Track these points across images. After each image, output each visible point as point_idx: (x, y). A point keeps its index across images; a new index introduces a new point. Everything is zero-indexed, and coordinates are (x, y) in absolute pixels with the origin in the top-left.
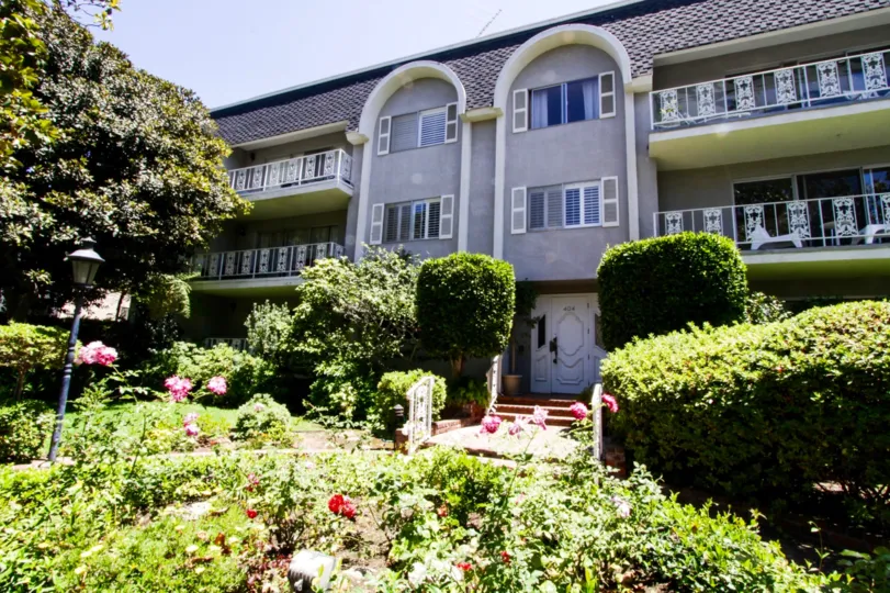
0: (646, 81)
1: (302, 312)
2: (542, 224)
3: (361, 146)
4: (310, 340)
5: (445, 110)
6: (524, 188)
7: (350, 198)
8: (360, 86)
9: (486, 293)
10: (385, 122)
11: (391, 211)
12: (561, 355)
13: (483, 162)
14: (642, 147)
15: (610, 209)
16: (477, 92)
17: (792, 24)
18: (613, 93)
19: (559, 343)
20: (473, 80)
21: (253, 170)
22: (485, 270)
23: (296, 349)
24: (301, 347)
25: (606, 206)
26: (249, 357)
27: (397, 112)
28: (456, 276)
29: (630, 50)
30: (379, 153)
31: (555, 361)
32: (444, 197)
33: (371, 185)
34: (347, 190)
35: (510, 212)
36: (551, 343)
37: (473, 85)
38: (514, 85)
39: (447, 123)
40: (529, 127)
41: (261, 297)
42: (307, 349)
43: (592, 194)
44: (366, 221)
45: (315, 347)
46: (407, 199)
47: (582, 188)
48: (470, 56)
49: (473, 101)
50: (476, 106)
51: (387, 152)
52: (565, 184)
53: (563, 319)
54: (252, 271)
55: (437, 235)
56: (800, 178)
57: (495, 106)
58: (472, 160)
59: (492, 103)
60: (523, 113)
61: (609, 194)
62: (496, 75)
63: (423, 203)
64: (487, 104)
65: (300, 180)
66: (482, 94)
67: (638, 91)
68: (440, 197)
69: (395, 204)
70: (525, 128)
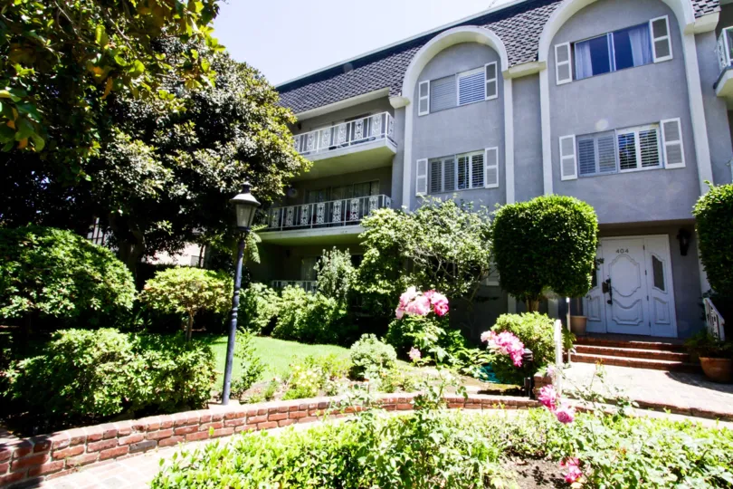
0: (711, 19)
1: (372, 257)
2: (593, 170)
3: (403, 109)
4: (380, 282)
5: (484, 70)
6: (573, 136)
7: (394, 155)
8: (398, 57)
9: (579, 235)
10: (424, 86)
11: (434, 166)
12: (615, 296)
13: (527, 114)
14: (709, 87)
15: (673, 149)
16: (519, 49)
18: (668, 37)
19: (613, 284)
20: (512, 39)
21: (306, 136)
22: (576, 212)
23: (368, 290)
24: (373, 288)
25: (669, 148)
26: (322, 297)
27: (434, 76)
28: (548, 218)
30: (420, 114)
31: (610, 302)
32: (486, 150)
33: (414, 144)
34: (392, 148)
35: (560, 158)
36: (604, 284)
37: (513, 44)
38: (555, 40)
39: (486, 82)
40: (574, 78)
41: (328, 245)
42: (379, 290)
43: (650, 139)
44: (411, 176)
45: (384, 288)
46: (450, 154)
47: (636, 132)
48: (505, 19)
49: (515, 58)
50: (519, 62)
51: (427, 112)
52: (618, 129)
53: (615, 261)
54: (309, 223)
55: (482, 184)
57: (540, 60)
58: (514, 116)
59: (537, 58)
60: (567, 65)
61: (671, 136)
62: (538, 32)
63: (465, 156)
64: (531, 59)
65: (350, 141)
66: (524, 50)
67: (699, 31)
68: (484, 150)
69: (438, 158)
70: (570, 80)
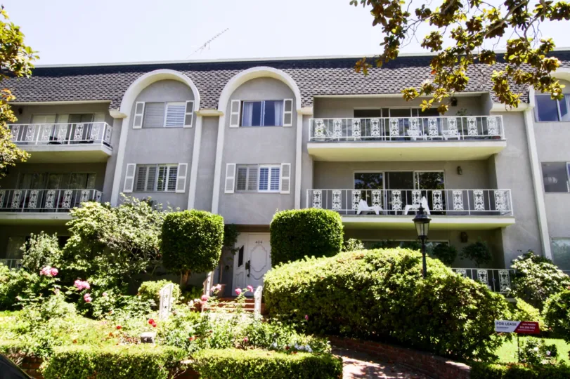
0: (310, 110)
1: (75, 241)
2: (244, 188)
3: (120, 120)
4: (79, 261)
5: (185, 104)
6: (235, 164)
7: (109, 157)
8: (121, 77)
9: (206, 235)
10: (140, 106)
11: (141, 170)
12: (252, 272)
14: (305, 148)
15: (285, 182)
16: (208, 98)
17: (383, 92)
18: (291, 112)
19: (252, 264)
20: (205, 88)
21: (26, 127)
22: (206, 221)
23: (68, 267)
24: (72, 266)
25: (283, 181)
26: (25, 273)
27: (149, 100)
28: (188, 224)
29: (302, 89)
30: (134, 127)
31: (248, 276)
32: (180, 164)
33: (126, 150)
34: (107, 151)
35: (224, 179)
36: (246, 264)
37: (205, 92)
38: (232, 96)
39: (186, 114)
40: (240, 125)
41: (38, 228)
42: (76, 268)
43: (275, 171)
44: (121, 176)
45: (82, 266)
46: (154, 163)
47: (270, 167)
48: (204, 71)
49: (204, 103)
50: (206, 107)
51: (140, 127)
52: (260, 164)
53: (255, 248)
54: (21, 206)
55: (174, 188)
56: (386, 173)
57: (219, 110)
58: (201, 143)
59: (217, 107)
60: (237, 115)
61: (285, 174)
62: (221, 88)
63: (164, 166)
64: (213, 107)
65: (69, 140)
66: (211, 99)
67: (305, 114)
68: (178, 164)
69: (145, 165)
70: (238, 126)
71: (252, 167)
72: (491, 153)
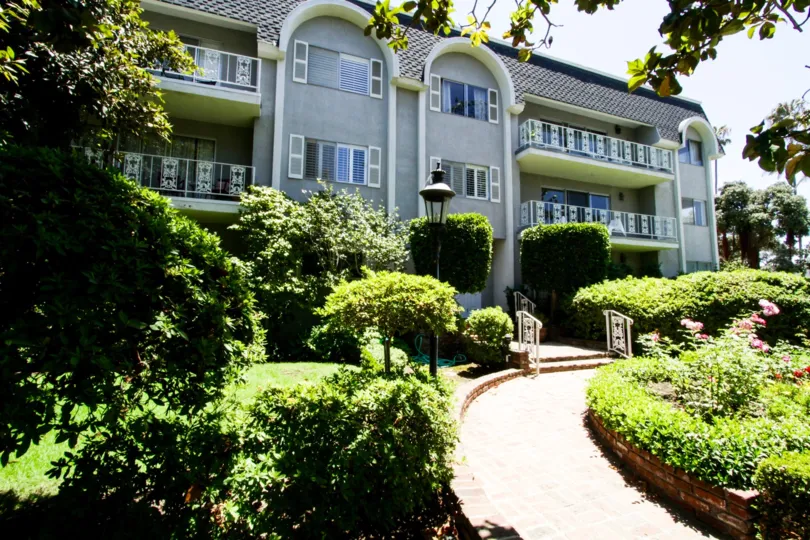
0: (519, 108)
3: (274, 63)
4: (293, 280)
6: (439, 160)
7: (256, 118)
10: (301, 47)
11: (311, 148)
15: (494, 190)
16: (407, 62)
18: (497, 106)
27: (314, 42)
30: (294, 79)
32: (371, 148)
33: (285, 113)
35: (429, 177)
38: (432, 69)
39: (371, 77)
40: (442, 110)
43: (481, 176)
44: (281, 151)
45: (297, 286)
46: (331, 140)
47: (475, 169)
49: (404, 69)
50: (408, 75)
51: (305, 81)
52: (465, 163)
55: (362, 181)
57: (425, 82)
59: (423, 79)
60: (438, 96)
61: (494, 179)
63: (346, 147)
64: (417, 77)
66: (410, 66)
67: (514, 112)
68: (367, 147)
69: (317, 140)
70: (439, 110)
71: (457, 166)
72: (652, 184)
